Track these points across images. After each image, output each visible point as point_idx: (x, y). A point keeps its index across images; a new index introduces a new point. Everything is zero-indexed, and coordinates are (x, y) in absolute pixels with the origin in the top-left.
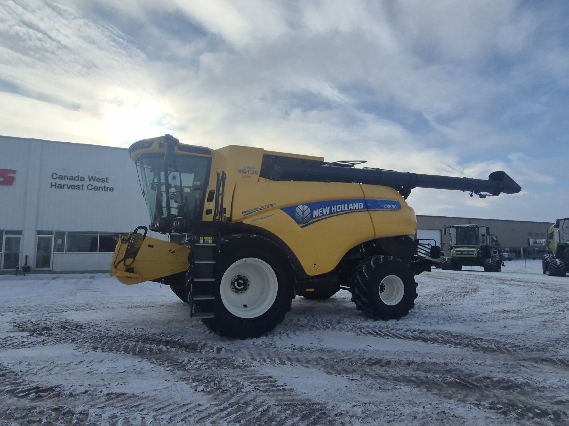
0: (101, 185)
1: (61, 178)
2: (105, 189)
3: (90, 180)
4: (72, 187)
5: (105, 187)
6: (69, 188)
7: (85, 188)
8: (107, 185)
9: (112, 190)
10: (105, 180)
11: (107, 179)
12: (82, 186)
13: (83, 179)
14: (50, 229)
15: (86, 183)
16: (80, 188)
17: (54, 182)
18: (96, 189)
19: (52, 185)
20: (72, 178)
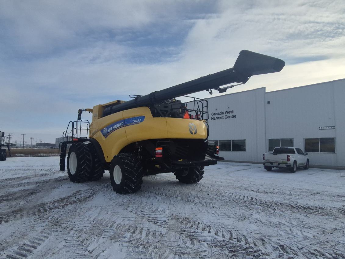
0: (230, 115)
1: (215, 114)
2: (233, 117)
3: (226, 114)
4: (219, 118)
5: (232, 115)
6: (218, 119)
7: (224, 118)
8: (233, 114)
9: (235, 116)
10: (232, 112)
11: (233, 111)
12: (223, 117)
13: (223, 113)
14: (213, 140)
15: (225, 115)
16: (222, 118)
17: (213, 116)
18: (229, 117)
19: (212, 119)
20: (219, 114)
